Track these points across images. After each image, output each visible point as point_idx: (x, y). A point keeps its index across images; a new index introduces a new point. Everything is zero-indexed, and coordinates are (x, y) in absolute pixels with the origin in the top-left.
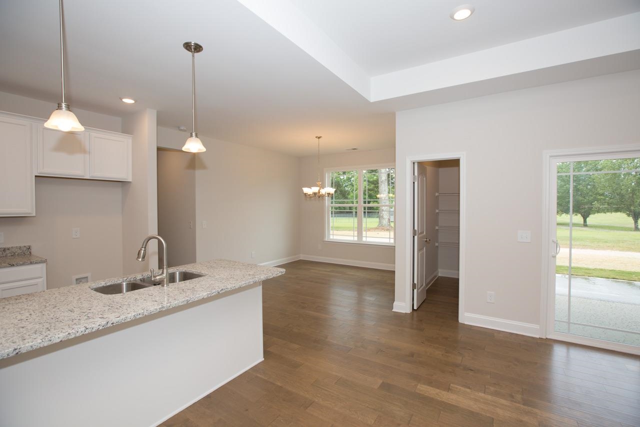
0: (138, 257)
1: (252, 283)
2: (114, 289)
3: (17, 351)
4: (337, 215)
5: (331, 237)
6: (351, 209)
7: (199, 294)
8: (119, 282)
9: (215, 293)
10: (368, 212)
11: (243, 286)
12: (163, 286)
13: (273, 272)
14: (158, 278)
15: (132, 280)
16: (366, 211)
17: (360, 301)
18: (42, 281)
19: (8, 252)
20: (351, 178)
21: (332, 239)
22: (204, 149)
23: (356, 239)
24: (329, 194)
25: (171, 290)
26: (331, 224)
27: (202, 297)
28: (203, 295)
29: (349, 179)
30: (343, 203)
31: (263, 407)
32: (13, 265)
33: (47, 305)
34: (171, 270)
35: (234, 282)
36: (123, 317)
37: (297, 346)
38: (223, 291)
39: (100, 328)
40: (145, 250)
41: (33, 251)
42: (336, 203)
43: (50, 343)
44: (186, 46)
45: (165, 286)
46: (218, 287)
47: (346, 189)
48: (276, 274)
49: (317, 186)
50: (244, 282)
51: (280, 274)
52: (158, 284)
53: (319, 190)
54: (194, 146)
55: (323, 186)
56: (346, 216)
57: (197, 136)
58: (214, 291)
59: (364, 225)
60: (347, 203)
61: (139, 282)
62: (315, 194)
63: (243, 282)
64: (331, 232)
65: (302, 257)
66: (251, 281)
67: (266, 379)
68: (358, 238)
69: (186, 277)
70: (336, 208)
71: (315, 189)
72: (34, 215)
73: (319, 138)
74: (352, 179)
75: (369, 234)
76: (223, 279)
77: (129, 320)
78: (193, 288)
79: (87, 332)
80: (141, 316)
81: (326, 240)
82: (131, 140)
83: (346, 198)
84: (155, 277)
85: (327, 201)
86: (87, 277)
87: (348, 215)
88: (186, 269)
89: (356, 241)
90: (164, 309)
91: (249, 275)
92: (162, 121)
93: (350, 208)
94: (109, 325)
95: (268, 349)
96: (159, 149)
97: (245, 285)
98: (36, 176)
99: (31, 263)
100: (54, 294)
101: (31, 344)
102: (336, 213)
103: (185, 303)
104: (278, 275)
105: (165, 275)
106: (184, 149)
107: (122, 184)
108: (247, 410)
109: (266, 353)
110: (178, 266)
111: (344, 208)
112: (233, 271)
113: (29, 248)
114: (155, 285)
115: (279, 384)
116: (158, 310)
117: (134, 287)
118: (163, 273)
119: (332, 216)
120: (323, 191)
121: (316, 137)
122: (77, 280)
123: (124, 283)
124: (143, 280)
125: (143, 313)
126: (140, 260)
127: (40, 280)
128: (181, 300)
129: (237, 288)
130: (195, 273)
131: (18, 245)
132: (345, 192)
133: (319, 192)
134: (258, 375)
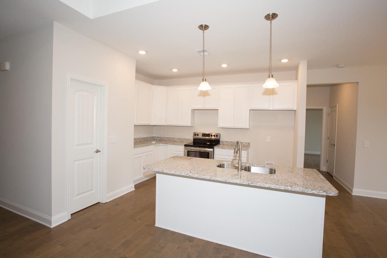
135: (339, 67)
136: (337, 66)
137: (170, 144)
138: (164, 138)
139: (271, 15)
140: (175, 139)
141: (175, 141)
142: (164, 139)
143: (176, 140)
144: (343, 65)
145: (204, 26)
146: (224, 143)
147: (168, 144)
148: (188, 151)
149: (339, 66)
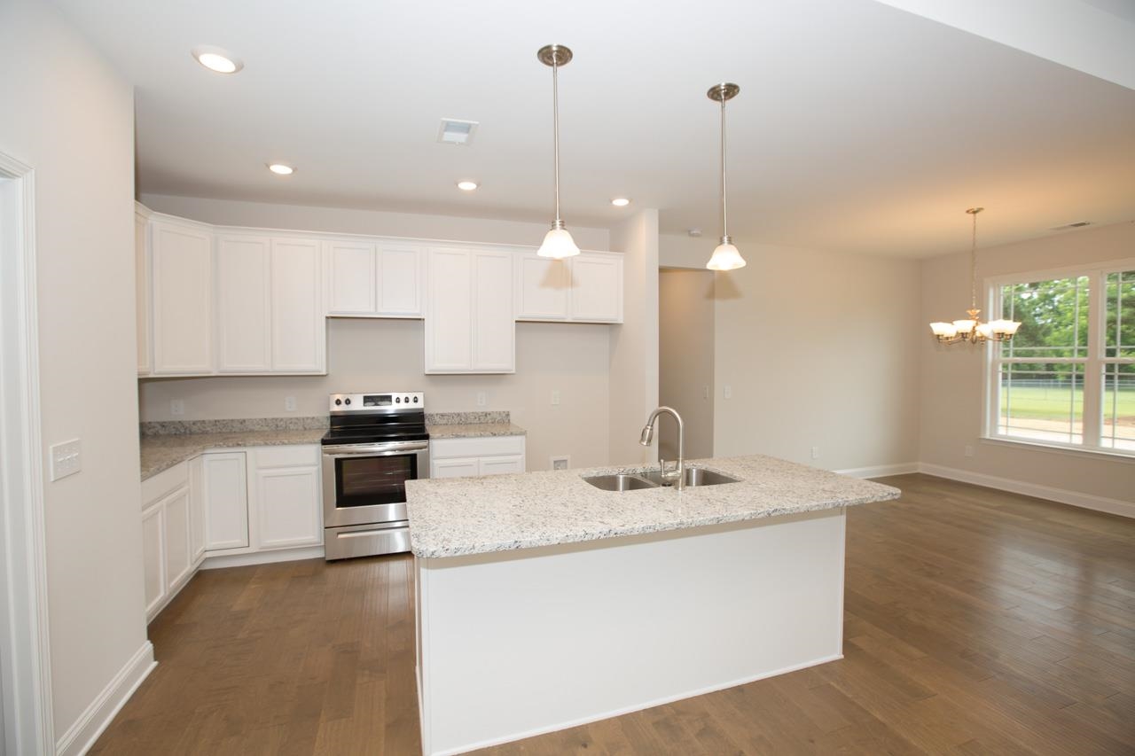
0: (642, 440)
1: (830, 507)
2: (608, 483)
3: (517, 544)
4: (1018, 381)
5: (1002, 431)
6: (1053, 370)
7: (736, 511)
8: (614, 473)
9: (762, 515)
10: (1120, 377)
11: (814, 509)
12: (677, 488)
13: (873, 492)
14: (670, 474)
15: (630, 472)
16: (1116, 373)
17: (1086, 591)
18: (521, 458)
19: (489, 417)
20: (1054, 296)
21: (1001, 436)
22: (741, 263)
23: (1078, 440)
24: (1001, 335)
25: (690, 497)
26: (1002, 403)
27: (741, 518)
28: (743, 514)
29: (1047, 299)
30: (1031, 354)
31: (844, 748)
32: (495, 435)
33: (538, 491)
34: (689, 464)
35: (796, 500)
36: (628, 527)
37: (915, 652)
38: (777, 513)
39: (602, 537)
40: (651, 429)
41: (512, 417)
42: (1017, 354)
43: (548, 543)
44: (711, 93)
45: (680, 489)
46: (769, 504)
47: (1040, 321)
48: (882, 497)
49: (967, 317)
50: (816, 503)
51: (889, 498)
52: (669, 485)
53: (974, 327)
54: (726, 259)
55: (982, 319)
56: (1038, 386)
57: (730, 241)
58: (762, 510)
59: (1106, 409)
60: (1043, 354)
61: (639, 478)
62: (964, 335)
63: (814, 503)
64: (1002, 420)
65: (922, 468)
66: (828, 502)
67: (850, 696)
68: (1085, 440)
69: (708, 479)
70: (1017, 366)
71: (964, 326)
72: (514, 372)
73: (975, 212)
74: (1057, 298)
75: (1121, 430)
76: (775, 492)
77: (636, 533)
78: (724, 499)
79: (586, 539)
80: (651, 530)
81: (988, 436)
82: (622, 261)
83: (1041, 343)
84: (666, 472)
85: (992, 352)
86: (565, 461)
87: (1041, 382)
88: (707, 466)
89: (1075, 446)
90: (683, 527)
91: (824, 490)
92: (668, 225)
93: (1050, 366)
94: (612, 535)
95: (851, 640)
96: (662, 270)
97: (816, 508)
98: (516, 322)
99: (512, 434)
100: (542, 479)
101: (530, 539)
102: (1015, 377)
103: (715, 522)
104: (885, 499)
105: (680, 471)
106: (710, 266)
107: (610, 327)
108: (812, 741)
109: (847, 645)
110: (694, 459)
111: (1032, 366)
112: (790, 479)
113: (508, 415)
114: (664, 485)
115: (879, 716)
116: (676, 526)
117: (633, 484)
118: (677, 468)
119: (1004, 385)
120: (985, 330)
121: (968, 212)
122: (555, 462)
123: (621, 477)
124: (644, 475)
125: (655, 526)
126: (645, 444)
127: (520, 457)
128: (707, 516)
129: (802, 511)
130: (721, 474)
131: (498, 410)
132: (1037, 328)
133: (974, 331)
134: (832, 683)
135: (693, 235)
136: (689, 231)
137: (254, 445)
138: (194, 423)
139: (723, 88)
140: (247, 423)
141: (252, 431)
142: (195, 428)
143: (257, 428)
144: (699, 232)
145: (554, 49)
146: (437, 419)
147: (245, 446)
148: (339, 462)
149: (692, 232)
